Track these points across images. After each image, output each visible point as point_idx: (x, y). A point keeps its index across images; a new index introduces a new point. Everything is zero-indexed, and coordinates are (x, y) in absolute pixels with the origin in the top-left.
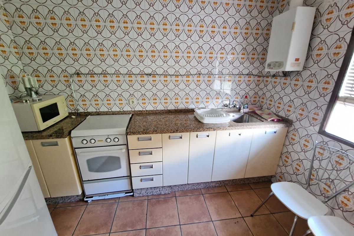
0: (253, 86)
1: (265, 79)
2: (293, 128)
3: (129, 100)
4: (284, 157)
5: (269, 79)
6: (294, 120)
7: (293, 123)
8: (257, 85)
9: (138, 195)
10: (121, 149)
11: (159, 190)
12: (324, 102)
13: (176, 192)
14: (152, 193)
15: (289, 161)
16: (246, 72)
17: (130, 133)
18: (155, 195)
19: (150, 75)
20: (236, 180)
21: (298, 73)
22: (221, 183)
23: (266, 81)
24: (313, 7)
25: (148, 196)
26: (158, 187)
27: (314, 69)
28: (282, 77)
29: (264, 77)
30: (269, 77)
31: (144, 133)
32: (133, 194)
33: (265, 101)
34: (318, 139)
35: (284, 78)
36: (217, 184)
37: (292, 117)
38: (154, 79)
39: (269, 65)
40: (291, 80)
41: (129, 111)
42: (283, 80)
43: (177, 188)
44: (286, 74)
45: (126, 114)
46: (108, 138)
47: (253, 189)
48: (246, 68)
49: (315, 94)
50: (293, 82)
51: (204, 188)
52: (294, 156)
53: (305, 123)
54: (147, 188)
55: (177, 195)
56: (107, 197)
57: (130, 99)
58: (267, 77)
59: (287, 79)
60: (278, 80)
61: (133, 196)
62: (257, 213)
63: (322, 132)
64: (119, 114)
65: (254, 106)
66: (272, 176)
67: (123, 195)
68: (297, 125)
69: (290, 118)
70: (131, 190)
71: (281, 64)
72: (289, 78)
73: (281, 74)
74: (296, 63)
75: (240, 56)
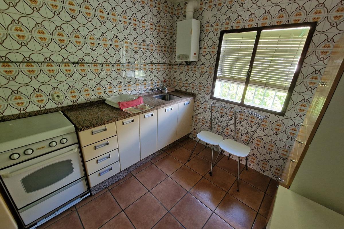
0: (167, 72)
1: (174, 67)
2: (197, 98)
3: (52, 95)
4: (194, 119)
5: (177, 67)
6: (197, 93)
7: (197, 96)
8: (170, 72)
9: (96, 192)
10: (73, 150)
11: (117, 177)
12: (210, 80)
13: (131, 172)
14: (110, 183)
15: (198, 120)
16: (162, 61)
17: (83, 129)
18: (114, 183)
19: (77, 63)
20: (171, 144)
21: (195, 63)
22: (162, 150)
23: (175, 68)
24: (198, 20)
25: (107, 187)
26: (115, 175)
27: (203, 60)
28: (186, 65)
29: (173, 65)
30: (177, 65)
31: (100, 125)
32: (91, 194)
33: (176, 83)
34: (211, 102)
35: (187, 66)
36: (160, 152)
37: (195, 92)
38: (83, 68)
39: (179, 57)
40: (191, 68)
41: (55, 108)
42: (186, 68)
43: (132, 168)
44: (188, 64)
45: (52, 112)
46: (52, 142)
47: (182, 146)
48: (162, 58)
49: (206, 76)
50: (193, 69)
51: (152, 159)
52: (200, 116)
53: (203, 94)
54: (105, 181)
55: (134, 173)
56: (57, 213)
57: (54, 93)
58: (175, 65)
59: (189, 67)
60: (183, 67)
61: (91, 195)
62: (191, 158)
63: (212, 98)
64: (40, 115)
65: (169, 87)
66: (189, 134)
67: (79, 200)
68: (199, 96)
69: (194, 92)
70: (88, 190)
71: (187, 57)
72: (190, 66)
73: (185, 63)
74: (194, 56)
75: (157, 48)
